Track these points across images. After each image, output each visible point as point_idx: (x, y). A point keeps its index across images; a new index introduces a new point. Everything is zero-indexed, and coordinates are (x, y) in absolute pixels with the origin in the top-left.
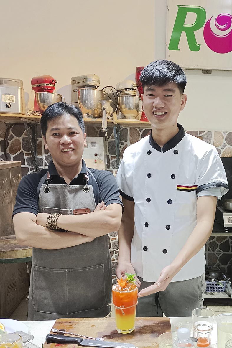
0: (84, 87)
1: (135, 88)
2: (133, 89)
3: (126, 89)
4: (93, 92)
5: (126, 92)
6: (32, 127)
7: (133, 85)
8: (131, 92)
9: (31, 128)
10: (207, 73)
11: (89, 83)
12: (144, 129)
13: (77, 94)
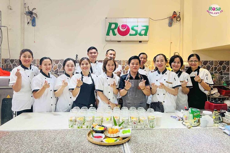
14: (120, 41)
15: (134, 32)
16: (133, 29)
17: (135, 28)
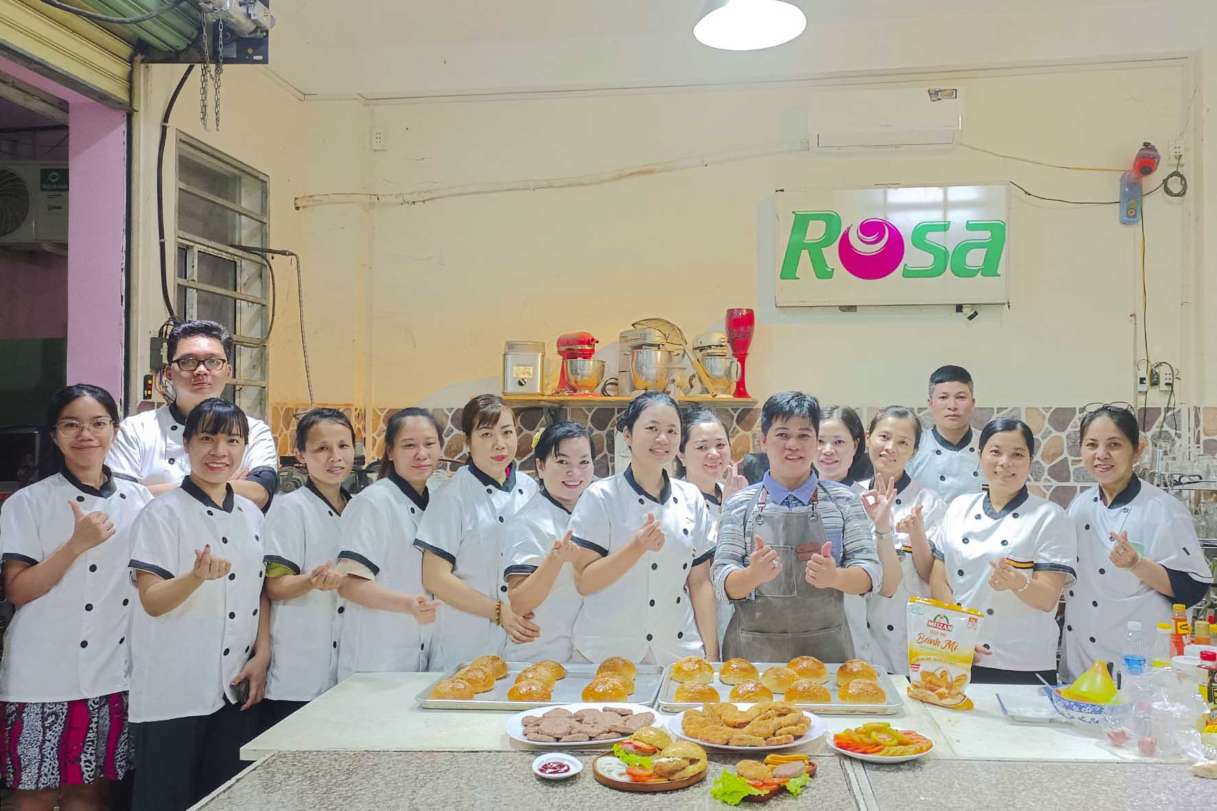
0: (640, 347)
1: (723, 344)
2: (721, 346)
3: (710, 347)
4: (656, 355)
5: (709, 351)
6: (553, 413)
7: (722, 340)
8: (718, 351)
9: (551, 415)
10: (849, 311)
11: (648, 341)
12: (742, 408)
13: (628, 359)
14: (852, 308)
15: (927, 260)
16: (919, 242)
17: (932, 237)
